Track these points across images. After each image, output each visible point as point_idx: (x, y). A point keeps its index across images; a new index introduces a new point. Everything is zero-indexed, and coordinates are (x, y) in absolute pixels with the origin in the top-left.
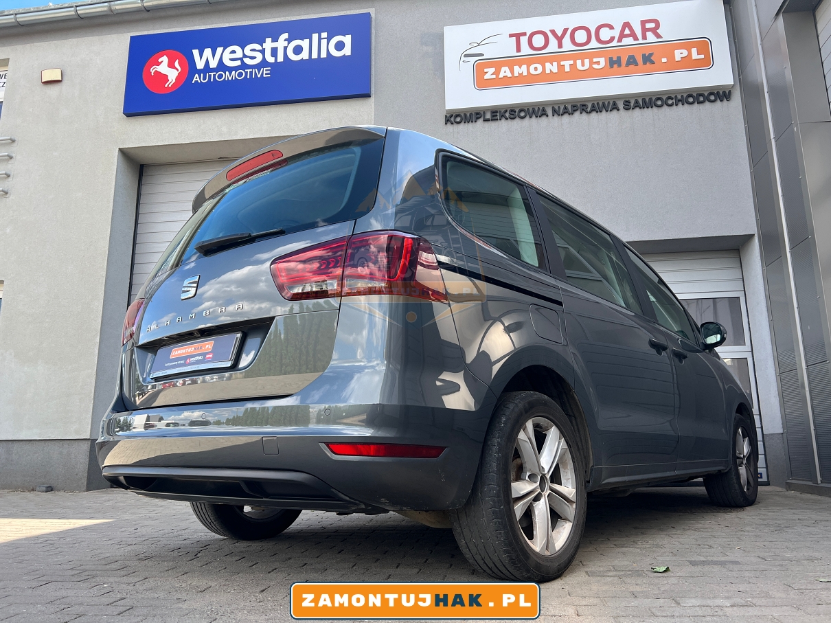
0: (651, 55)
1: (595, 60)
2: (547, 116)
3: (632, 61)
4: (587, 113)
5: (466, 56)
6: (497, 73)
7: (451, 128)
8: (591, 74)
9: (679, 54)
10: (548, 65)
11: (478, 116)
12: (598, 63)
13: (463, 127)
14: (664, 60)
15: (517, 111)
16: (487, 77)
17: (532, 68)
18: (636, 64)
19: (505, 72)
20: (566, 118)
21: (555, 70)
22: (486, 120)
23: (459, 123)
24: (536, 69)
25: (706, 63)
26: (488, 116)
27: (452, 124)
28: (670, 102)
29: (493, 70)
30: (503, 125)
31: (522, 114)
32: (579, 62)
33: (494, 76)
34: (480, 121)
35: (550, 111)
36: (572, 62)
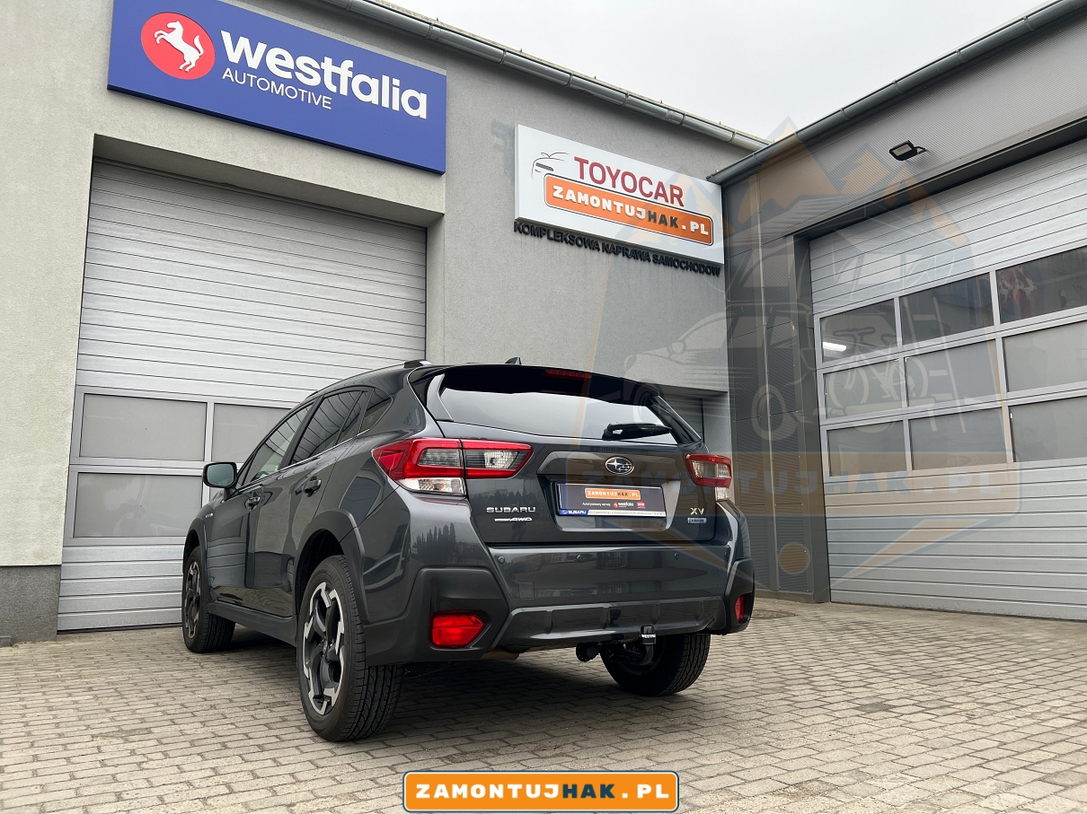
0: (676, 219)
1: (639, 209)
2: (599, 250)
3: (663, 220)
4: (628, 257)
5: (538, 165)
6: (564, 193)
7: (519, 237)
8: (634, 222)
9: (694, 226)
10: (604, 200)
11: (543, 232)
12: (640, 212)
13: (530, 240)
14: (684, 227)
15: (576, 237)
16: (556, 194)
17: (593, 198)
18: (666, 224)
19: (570, 195)
20: (612, 256)
21: (610, 209)
22: (549, 238)
23: (526, 234)
24: (595, 201)
25: (708, 240)
26: (552, 236)
27: (521, 232)
28: (684, 265)
29: (560, 189)
30: (564, 249)
31: (580, 242)
32: (627, 206)
33: (561, 196)
34: (545, 238)
35: (601, 247)
36: (622, 205)
